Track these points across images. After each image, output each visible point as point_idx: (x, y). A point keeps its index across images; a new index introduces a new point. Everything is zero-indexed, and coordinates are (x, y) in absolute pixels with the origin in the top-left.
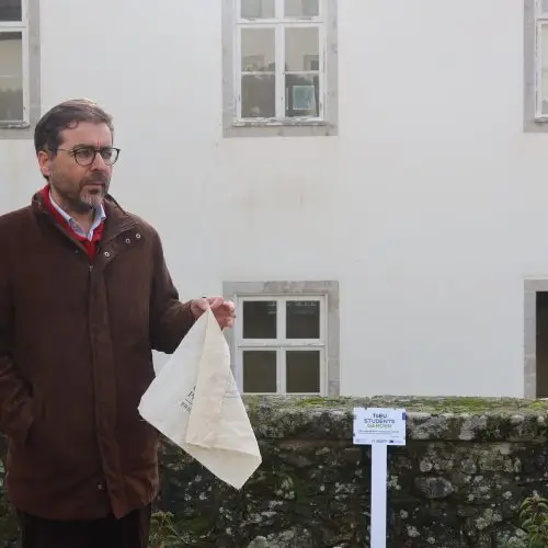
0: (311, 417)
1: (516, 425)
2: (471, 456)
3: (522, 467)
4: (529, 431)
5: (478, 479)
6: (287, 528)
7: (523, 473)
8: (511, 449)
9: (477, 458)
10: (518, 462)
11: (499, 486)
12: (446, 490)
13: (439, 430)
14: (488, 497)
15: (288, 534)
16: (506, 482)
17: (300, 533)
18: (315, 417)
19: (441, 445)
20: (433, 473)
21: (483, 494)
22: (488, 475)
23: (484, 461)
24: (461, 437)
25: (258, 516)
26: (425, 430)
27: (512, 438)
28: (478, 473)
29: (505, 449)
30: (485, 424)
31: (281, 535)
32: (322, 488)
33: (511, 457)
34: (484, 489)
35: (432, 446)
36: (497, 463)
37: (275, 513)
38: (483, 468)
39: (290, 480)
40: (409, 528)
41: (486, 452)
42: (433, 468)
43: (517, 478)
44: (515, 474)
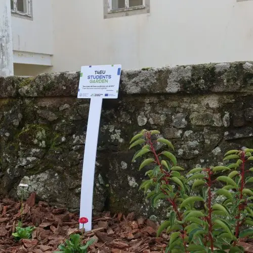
0: (53, 77)
1: (220, 74)
2: (181, 110)
3: (231, 121)
4: (235, 80)
5: (187, 133)
6: (43, 171)
7: (232, 127)
8: (219, 101)
9: (187, 113)
10: (227, 115)
11: (207, 141)
12: (159, 143)
13: (148, 84)
14: (197, 152)
15: (44, 176)
16: (215, 137)
17: (52, 176)
18: (55, 76)
19: (155, 100)
20: (148, 127)
21: (191, 149)
22: (198, 129)
23: (193, 115)
24: (168, 90)
25: (24, 160)
26: (136, 84)
27: (216, 89)
28: (188, 127)
29: (213, 102)
30: (189, 74)
31: (38, 176)
32: (63, 139)
33: (220, 110)
34: (193, 143)
35: (147, 101)
36: (206, 117)
37: (35, 158)
38: (193, 122)
39: (44, 132)
40: (129, 178)
41: (196, 106)
42: (148, 122)
43: (226, 133)
44: (223, 129)
